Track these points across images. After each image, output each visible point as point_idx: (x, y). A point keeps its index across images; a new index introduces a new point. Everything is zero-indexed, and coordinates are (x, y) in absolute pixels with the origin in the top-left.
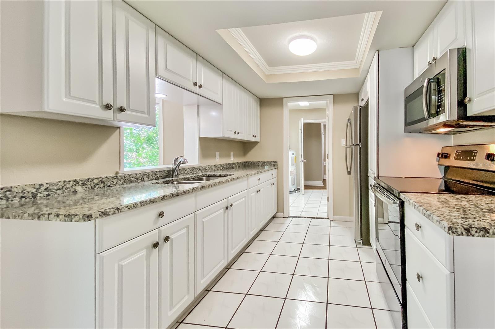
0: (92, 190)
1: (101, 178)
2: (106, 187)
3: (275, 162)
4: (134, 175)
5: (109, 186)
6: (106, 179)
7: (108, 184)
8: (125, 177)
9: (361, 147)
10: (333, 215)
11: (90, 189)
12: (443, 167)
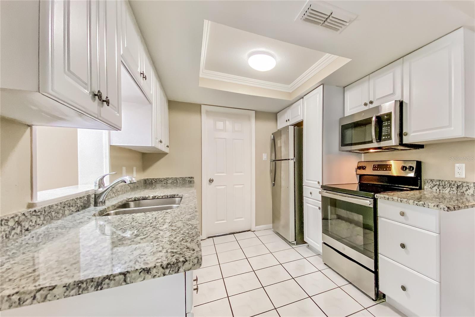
0: (7, 240)
1: (17, 218)
2: (23, 231)
3: (192, 177)
4: (55, 207)
5: (27, 230)
6: (23, 217)
7: (26, 227)
8: (45, 212)
9: (295, 161)
10: (256, 226)
11: (5, 238)
12: (359, 176)
